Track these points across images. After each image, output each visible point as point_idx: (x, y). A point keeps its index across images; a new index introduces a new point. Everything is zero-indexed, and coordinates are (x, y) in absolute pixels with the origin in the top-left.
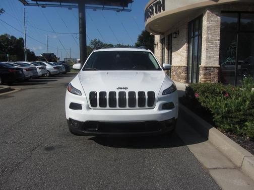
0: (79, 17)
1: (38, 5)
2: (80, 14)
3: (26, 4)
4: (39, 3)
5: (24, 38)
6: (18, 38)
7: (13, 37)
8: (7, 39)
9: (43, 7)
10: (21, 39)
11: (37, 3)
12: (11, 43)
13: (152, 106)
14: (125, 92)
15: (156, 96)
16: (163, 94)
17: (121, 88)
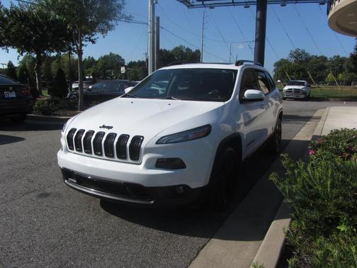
0: (257, 18)
1: (205, 6)
2: (259, 12)
3: (190, 6)
4: (205, 3)
5: (201, 51)
6: (194, 50)
7: (188, 49)
8: (182, 51)
9: (211, 8)
10: (198, 52)
11: (203, 4)
12: (185, 56)
13: (137, 159)
14: (104, 133)
15: (143, 145)
16: (157, 143)
17: (104, 127)
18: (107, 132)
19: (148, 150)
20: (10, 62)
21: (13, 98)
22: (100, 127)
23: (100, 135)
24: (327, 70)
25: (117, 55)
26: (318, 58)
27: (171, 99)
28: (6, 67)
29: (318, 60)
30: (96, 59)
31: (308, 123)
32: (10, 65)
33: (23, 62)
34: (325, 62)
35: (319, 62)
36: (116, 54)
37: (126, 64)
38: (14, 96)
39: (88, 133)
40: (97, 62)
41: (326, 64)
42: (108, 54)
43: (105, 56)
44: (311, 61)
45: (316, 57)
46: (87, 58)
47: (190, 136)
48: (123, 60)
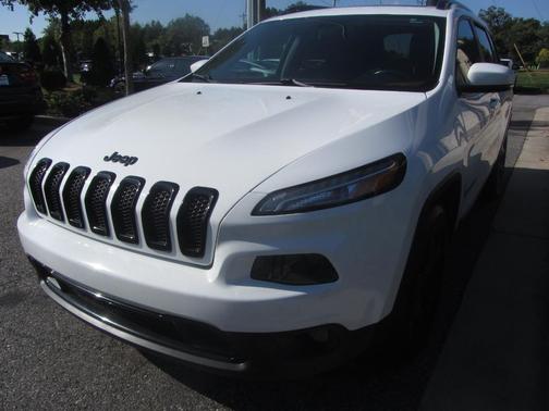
13: (200, 255)
14: (113, 176)
15: (216, 217)
16: (255, 212)
17: (115, 158)
18: (122, 172)
19: (230, 233)
20: (28, 30)
21: (6, 86)
22: (106, 159)
23: (104, 179)
24: (539, 43)
25: (198, 19)
26: (525, 22)
27: (291, 84)
28: (22, 39)
29: (526, 26)
30: (165, 24)
31: (530, 133)
32: (29, 34)
33: (49, 31)
34: (536, 28)
35: (526, 29)
36: (195, 16)
37: (212, 33)
38: (7, 82)
39: (75, 174)
40: (165, 29)
41: (539, 32)
42: (184, 16)
43: (178, 21)
44: (513, 28)
45: (521, 20)
46: (150, 23)
47: (351, 189)
48: (207, 26)
